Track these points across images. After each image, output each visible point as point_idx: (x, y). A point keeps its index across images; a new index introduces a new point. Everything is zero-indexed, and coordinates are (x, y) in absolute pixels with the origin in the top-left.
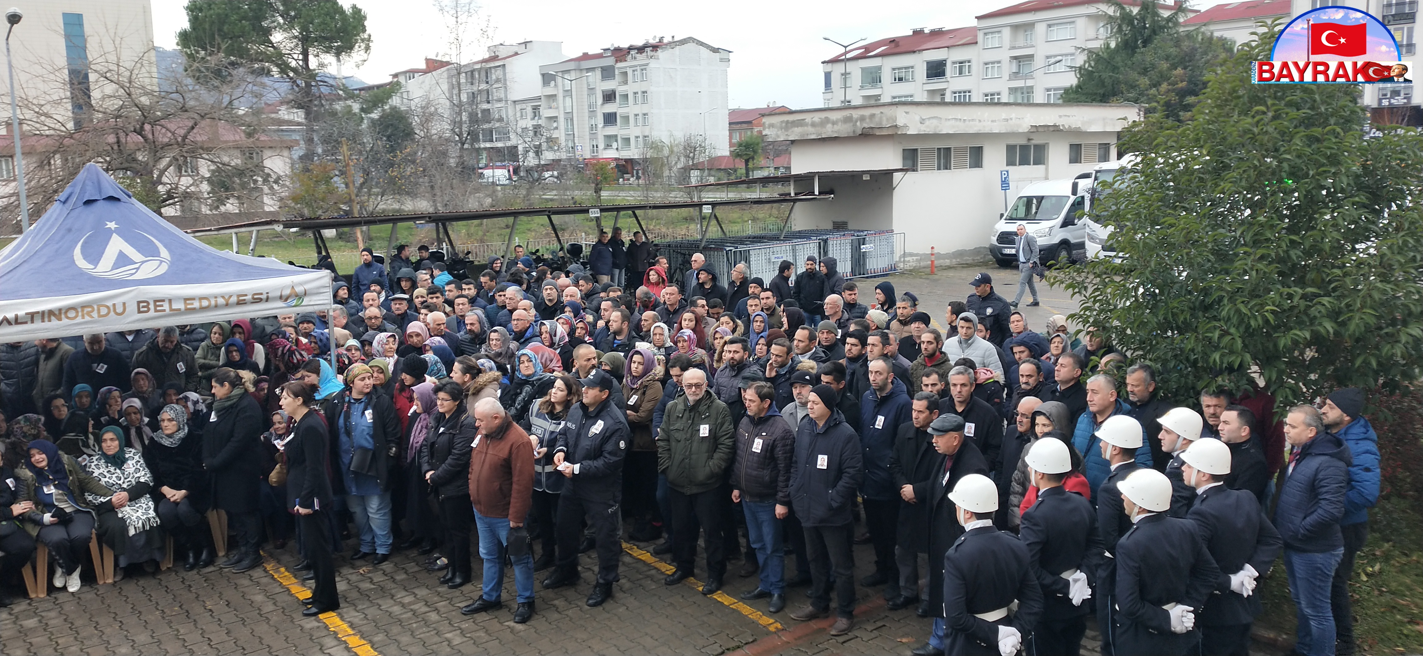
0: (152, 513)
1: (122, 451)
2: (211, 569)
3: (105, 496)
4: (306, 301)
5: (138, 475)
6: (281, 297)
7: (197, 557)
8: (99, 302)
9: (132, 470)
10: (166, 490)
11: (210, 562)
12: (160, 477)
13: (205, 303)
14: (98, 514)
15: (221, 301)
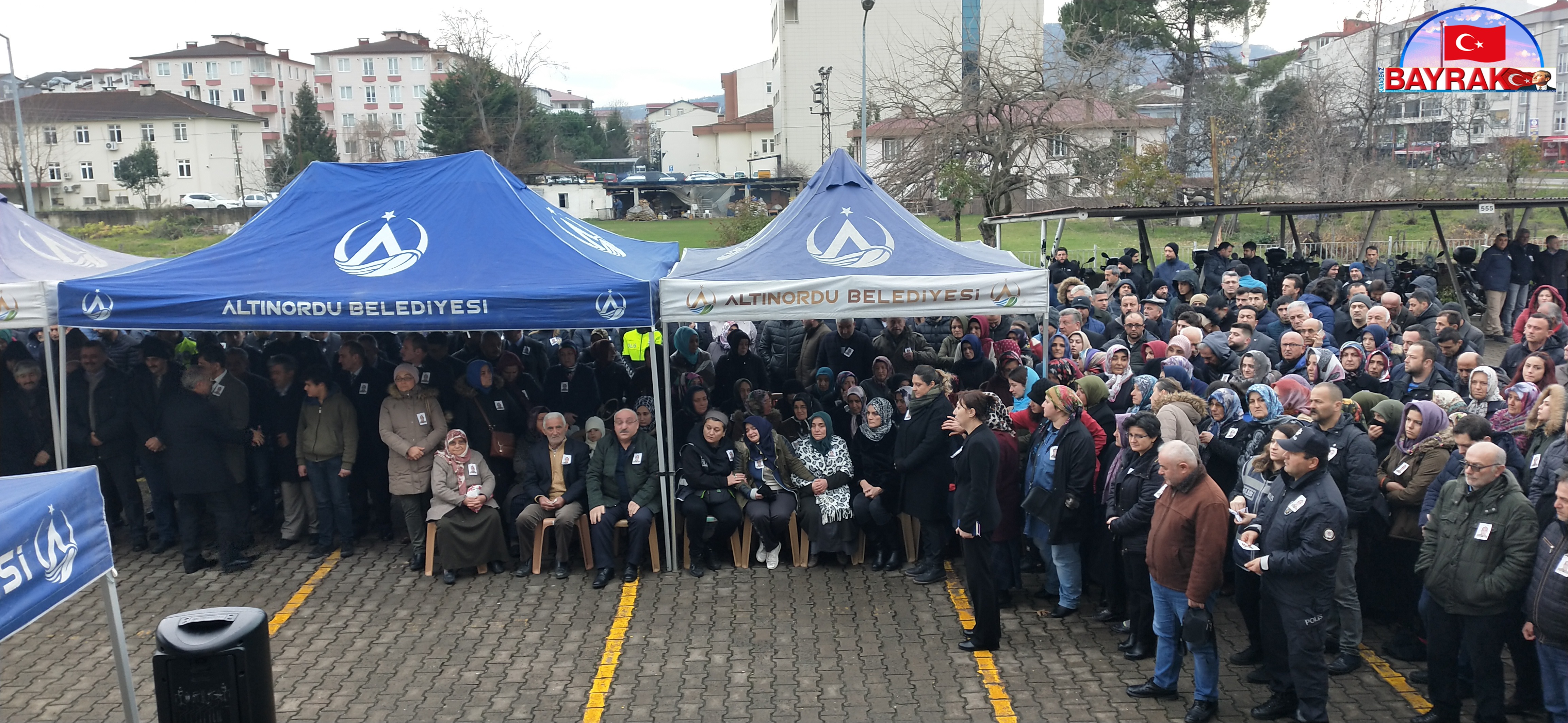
0: (846, 505)
1: (828, 438)
2: (896, 573)
3: (807, 480)
4: (1020, 301)
5: (840, 464)
6: (992, 296)
7: (886, 559)
8: (814, 289)
9: (834, 458)
10: (864, 483)
11: (897, 566)
12: (861, 469)
13: (913, 297)
14: (800, 497)
15: (929, 295)
